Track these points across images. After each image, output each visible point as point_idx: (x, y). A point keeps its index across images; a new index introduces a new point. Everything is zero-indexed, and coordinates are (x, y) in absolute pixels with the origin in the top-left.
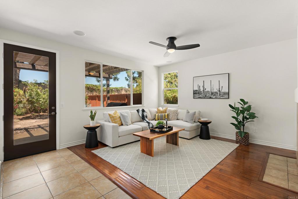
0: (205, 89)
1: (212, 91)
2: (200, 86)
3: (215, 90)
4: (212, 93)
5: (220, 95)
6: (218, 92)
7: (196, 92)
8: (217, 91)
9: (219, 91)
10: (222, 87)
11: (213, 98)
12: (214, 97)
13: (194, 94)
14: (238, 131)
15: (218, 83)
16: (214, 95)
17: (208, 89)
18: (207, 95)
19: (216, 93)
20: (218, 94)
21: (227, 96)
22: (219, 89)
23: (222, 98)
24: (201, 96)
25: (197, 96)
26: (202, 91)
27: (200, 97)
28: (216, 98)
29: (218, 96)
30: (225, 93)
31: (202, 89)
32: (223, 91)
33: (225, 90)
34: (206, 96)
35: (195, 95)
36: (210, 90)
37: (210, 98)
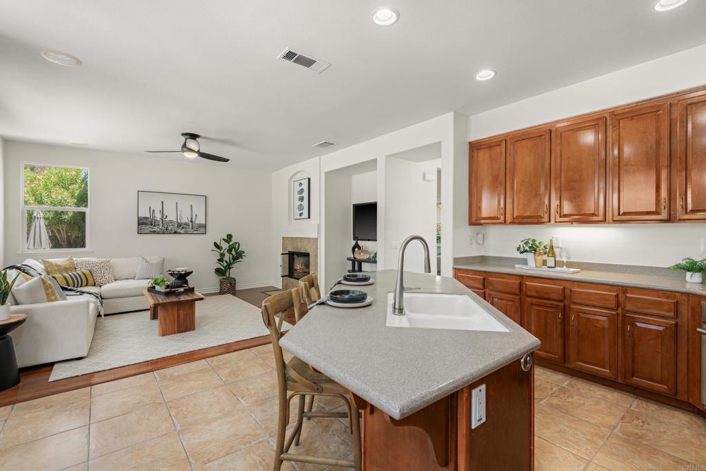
0: (164, 217)
1: (179, 221)
2: (153, 211)
3: (185, 220)
4: (179, 225)
5: (192, 228)
6: (190, 224)
7: (144, 221)
8: (187, 221)
9: (192, 222)
10: (196, 215)
11: (180, 233)
12: (182, 232)
13: (139, 224)
14: (221, 278)
15: (190, 208)
16: (183, 228)
17: (171, 216)
18: (170, 228)
19: (186, 224)
20: (190, 227)
21: (202, 230)
22: (192, 218)
23: (195, 232)
24: (156, 229)
25: (148, 228)
26: (158, 219)
27: (155, 231)
28: (186, 233)
29: (190, 230)
30: (200, 226)
31: (158, 216)
32: (197, 222)
33: (200, 220)
34: (167, 229)
35: (144, 227)
36: (174, 219)
37: (176, 233)
